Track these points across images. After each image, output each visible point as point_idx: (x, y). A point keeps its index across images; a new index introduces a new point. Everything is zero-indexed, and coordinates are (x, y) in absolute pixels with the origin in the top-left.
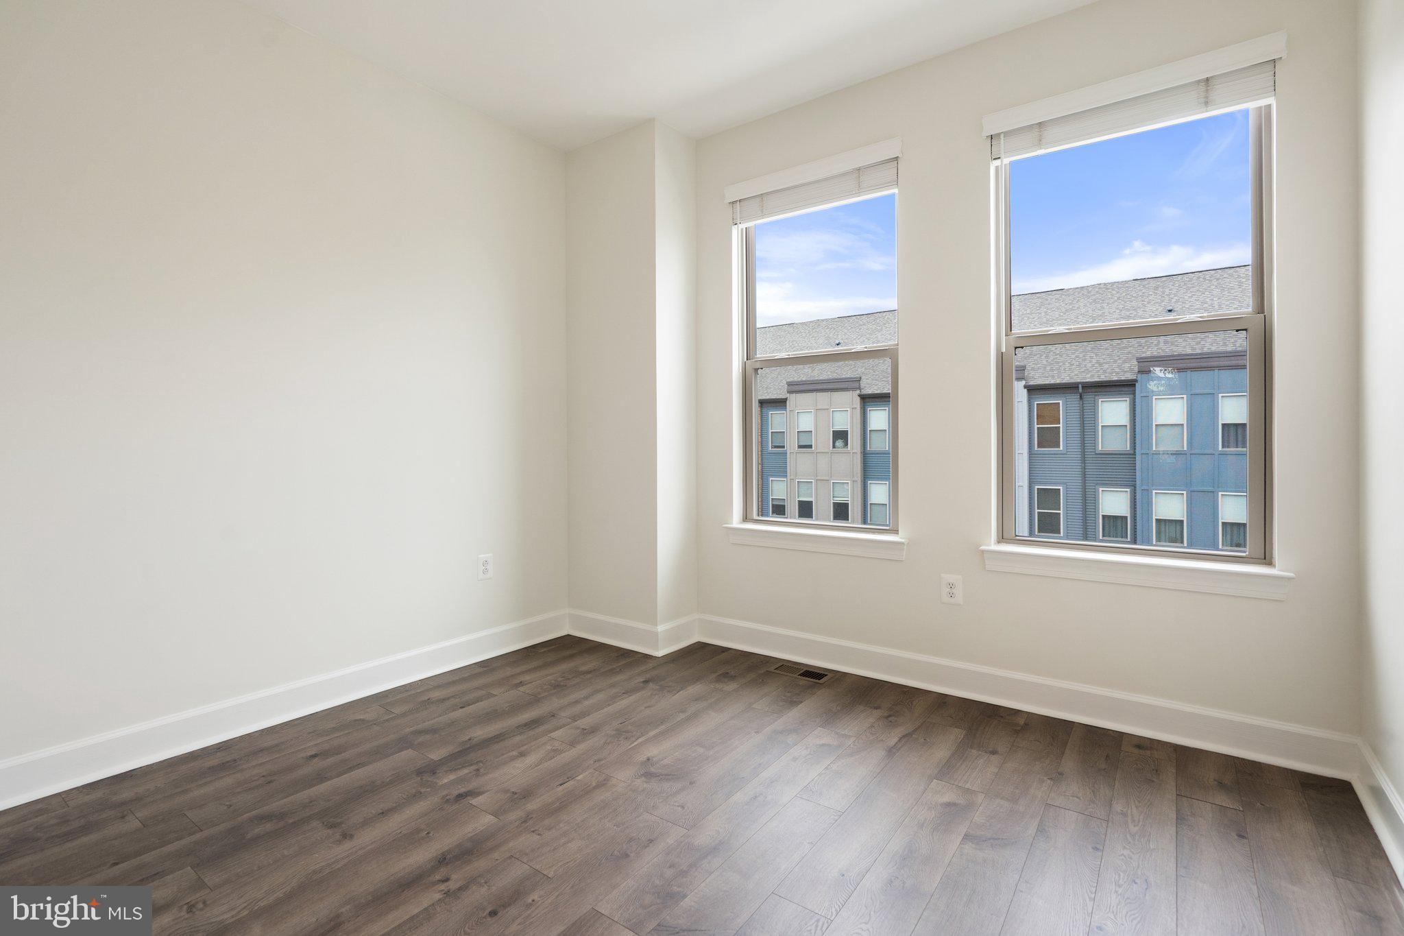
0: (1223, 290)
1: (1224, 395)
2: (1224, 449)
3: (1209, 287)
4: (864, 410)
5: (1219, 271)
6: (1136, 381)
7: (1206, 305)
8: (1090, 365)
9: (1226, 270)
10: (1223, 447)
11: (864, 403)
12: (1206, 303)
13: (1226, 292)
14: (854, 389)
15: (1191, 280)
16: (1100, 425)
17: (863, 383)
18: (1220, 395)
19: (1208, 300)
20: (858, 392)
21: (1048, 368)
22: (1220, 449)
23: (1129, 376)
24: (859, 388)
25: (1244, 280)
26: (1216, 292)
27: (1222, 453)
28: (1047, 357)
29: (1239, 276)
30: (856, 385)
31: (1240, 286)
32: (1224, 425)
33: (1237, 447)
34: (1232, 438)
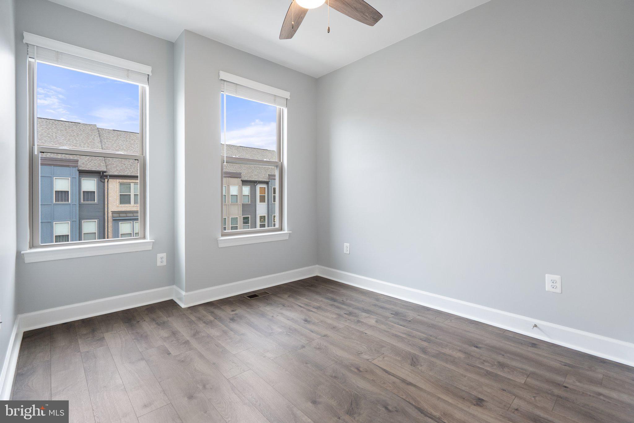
0: (58, 130)
1: (56, 178)
2: (56, 202)
3: (52, 127)
5: (57, 121)
7: (49, 135)
9: (60, 122)
10: (56, 201)
12: (49, 134)
13: (59, 132)
15: (42, 122)
18: (54, 178)
19: (50, 133)
22: (54, 202)
25: (67, 128)
26: (55, 130)
27: (55, 204)
29: (65, 126)
31: (66, 130)
32: (56, 191)
33: (62, 201)
34: (60, 198)
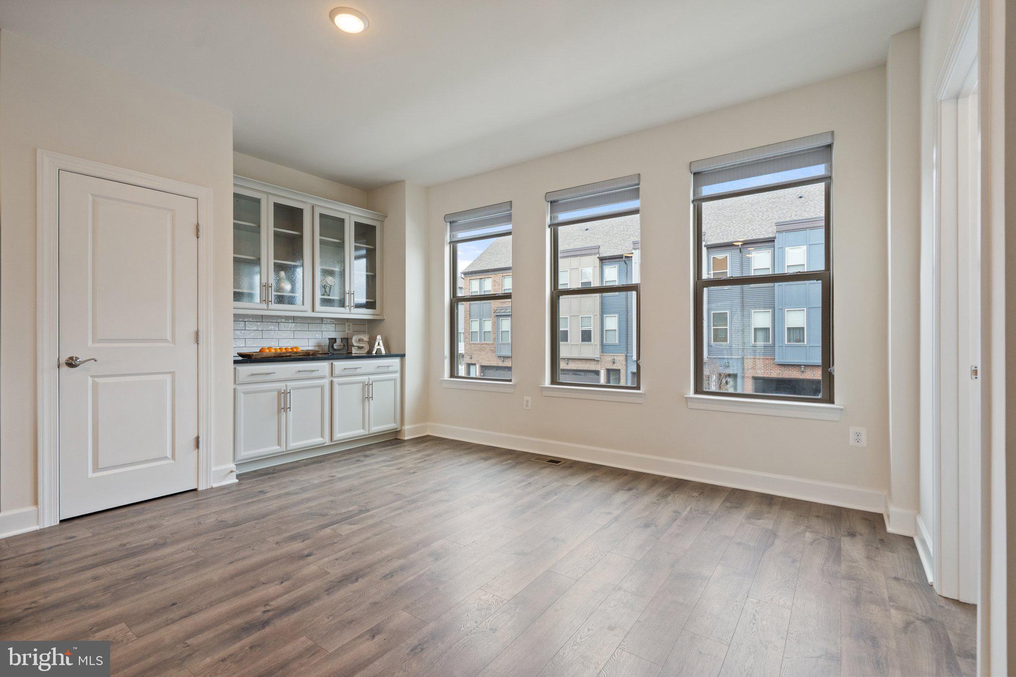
4: (602, 268)
6: (775, 238)
8: (747, 231)
11: (602, 263)
14: (595, 254)
16: (753, 269)
17: (601, 250)
20: (598, 255)
21: (721, 234)
23: (771, 235)
24: (599, 253)
28: (721, 228)
30: (596, 251)
